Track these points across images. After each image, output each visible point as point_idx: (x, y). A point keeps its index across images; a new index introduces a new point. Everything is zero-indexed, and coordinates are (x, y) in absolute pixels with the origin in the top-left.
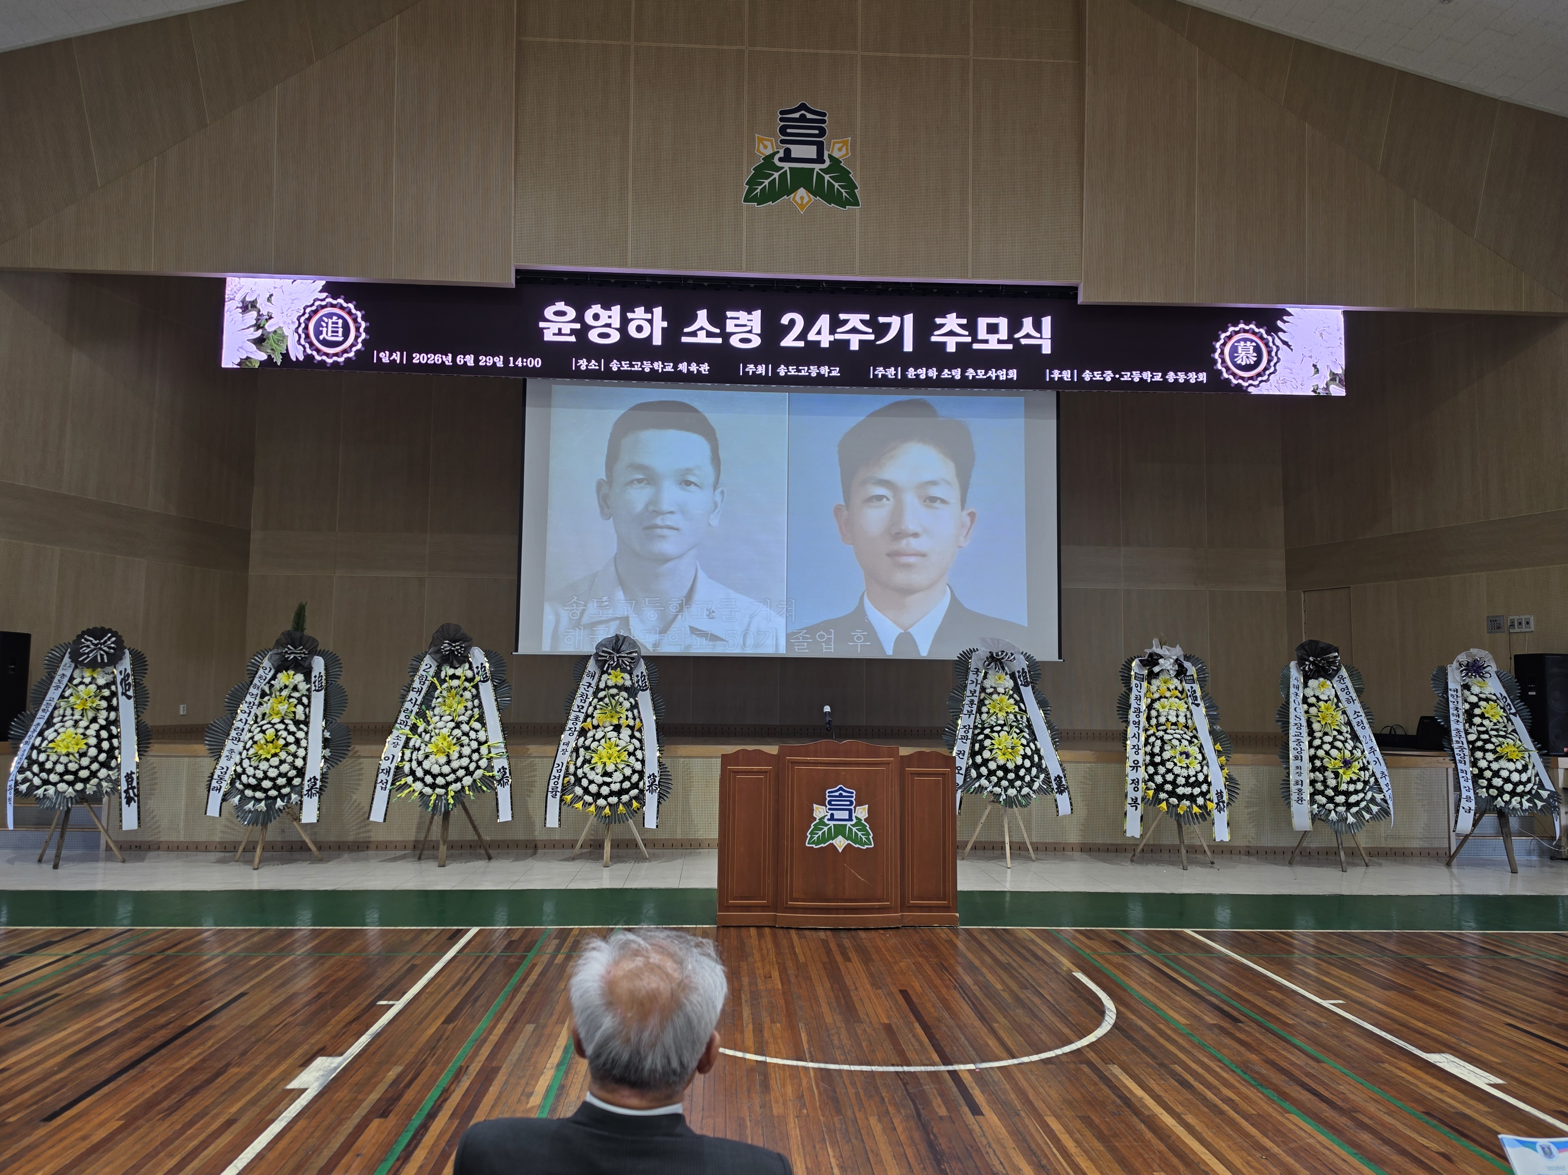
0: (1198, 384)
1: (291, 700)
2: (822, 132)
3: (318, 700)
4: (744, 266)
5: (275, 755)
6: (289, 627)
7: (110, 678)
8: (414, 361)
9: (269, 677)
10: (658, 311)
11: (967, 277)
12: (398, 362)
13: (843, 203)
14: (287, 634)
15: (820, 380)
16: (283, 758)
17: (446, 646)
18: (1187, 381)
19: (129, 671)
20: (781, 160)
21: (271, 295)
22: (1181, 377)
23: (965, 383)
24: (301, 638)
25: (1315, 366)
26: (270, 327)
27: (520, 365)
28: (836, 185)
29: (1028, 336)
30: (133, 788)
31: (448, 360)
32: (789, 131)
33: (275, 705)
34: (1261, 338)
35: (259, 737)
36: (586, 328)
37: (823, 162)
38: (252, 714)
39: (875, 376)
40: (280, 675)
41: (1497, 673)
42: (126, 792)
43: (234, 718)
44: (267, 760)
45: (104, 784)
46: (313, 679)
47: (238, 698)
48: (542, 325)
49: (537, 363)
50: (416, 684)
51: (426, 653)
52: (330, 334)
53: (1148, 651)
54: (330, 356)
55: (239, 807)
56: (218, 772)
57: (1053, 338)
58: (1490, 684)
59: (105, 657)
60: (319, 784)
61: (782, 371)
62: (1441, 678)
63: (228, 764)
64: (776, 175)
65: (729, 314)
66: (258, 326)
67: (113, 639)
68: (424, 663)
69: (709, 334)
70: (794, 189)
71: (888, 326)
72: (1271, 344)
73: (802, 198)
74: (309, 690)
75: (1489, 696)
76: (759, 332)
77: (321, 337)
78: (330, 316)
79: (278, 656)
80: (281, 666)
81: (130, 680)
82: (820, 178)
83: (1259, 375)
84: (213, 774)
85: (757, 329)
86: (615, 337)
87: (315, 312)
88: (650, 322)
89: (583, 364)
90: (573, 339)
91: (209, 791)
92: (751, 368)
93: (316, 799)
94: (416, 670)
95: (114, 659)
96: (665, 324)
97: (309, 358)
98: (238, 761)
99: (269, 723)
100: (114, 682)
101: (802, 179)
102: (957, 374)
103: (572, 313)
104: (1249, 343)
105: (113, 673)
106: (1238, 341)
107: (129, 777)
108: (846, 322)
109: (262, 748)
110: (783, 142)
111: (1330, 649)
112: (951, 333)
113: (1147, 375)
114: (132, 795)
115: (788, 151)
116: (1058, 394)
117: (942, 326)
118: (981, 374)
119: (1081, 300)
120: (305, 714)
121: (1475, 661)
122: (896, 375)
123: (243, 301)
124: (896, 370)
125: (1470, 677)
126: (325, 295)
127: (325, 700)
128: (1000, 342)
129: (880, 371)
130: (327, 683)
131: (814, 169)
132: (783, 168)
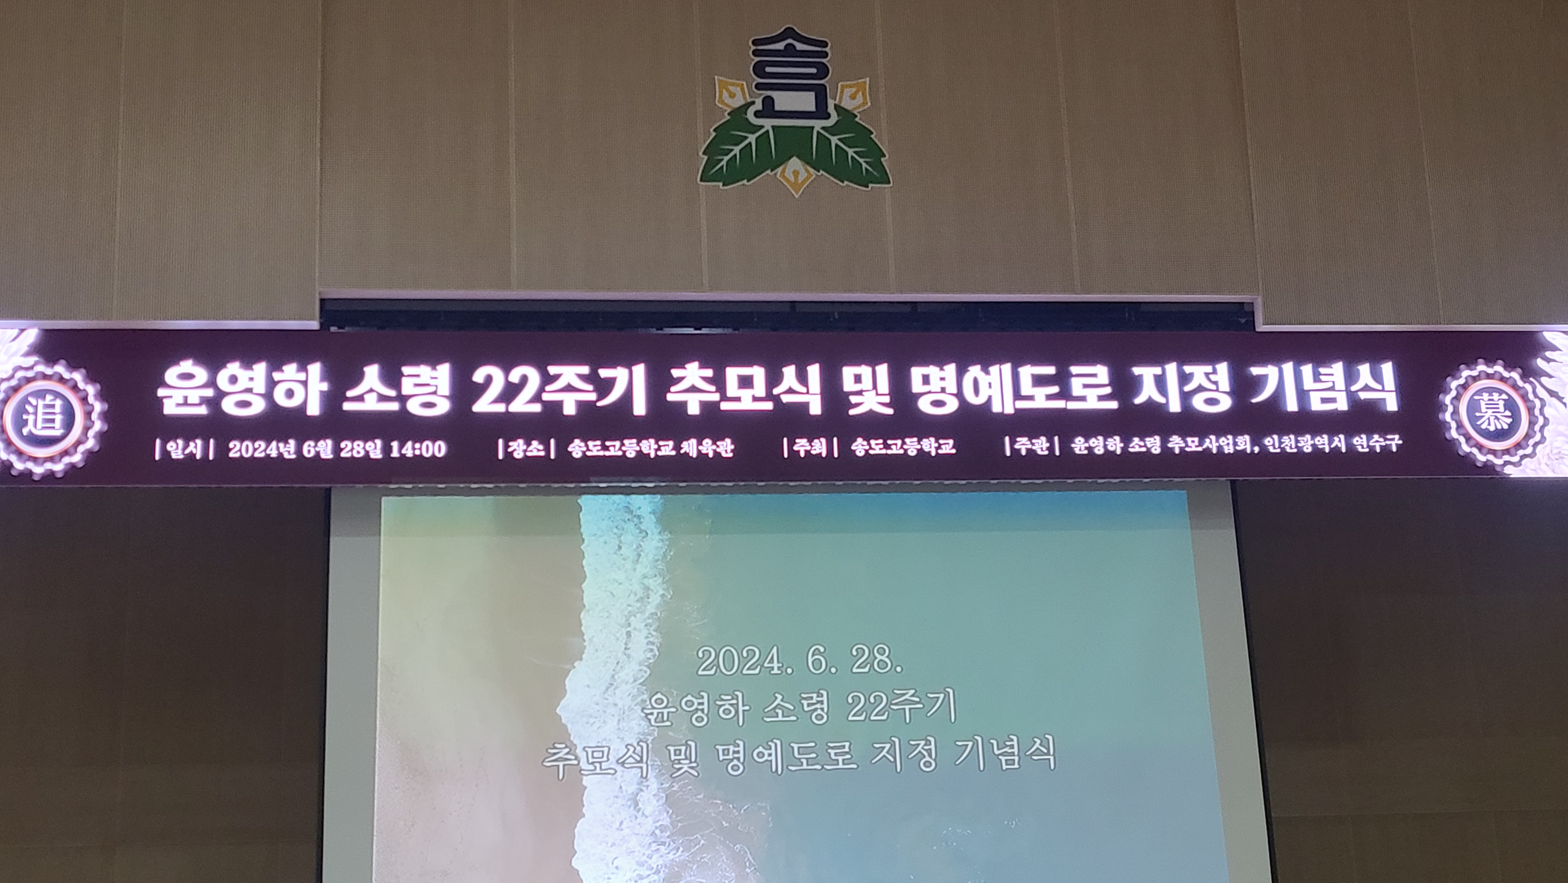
2: (823, 71)
13: (863, 180)
28: (850, 151)
32: (769, 69)
34: (1515, 387)
37: (828, 116)
52: (40, 424)
54: (41, 464)
64: (752, 138)
70: (782, 160)
73: (796, 173)
77: (25, 431)
78: (41, 394)
82: (824, 142)
87: (16, 388)
97: (4, 467)
101: (794, 144)
104: (1496, 396)
106: (1479, 392)
110: (759, 86)
115: (769, 102)
126: (33, 359)
131: (813, 128)
132: (762, 127)
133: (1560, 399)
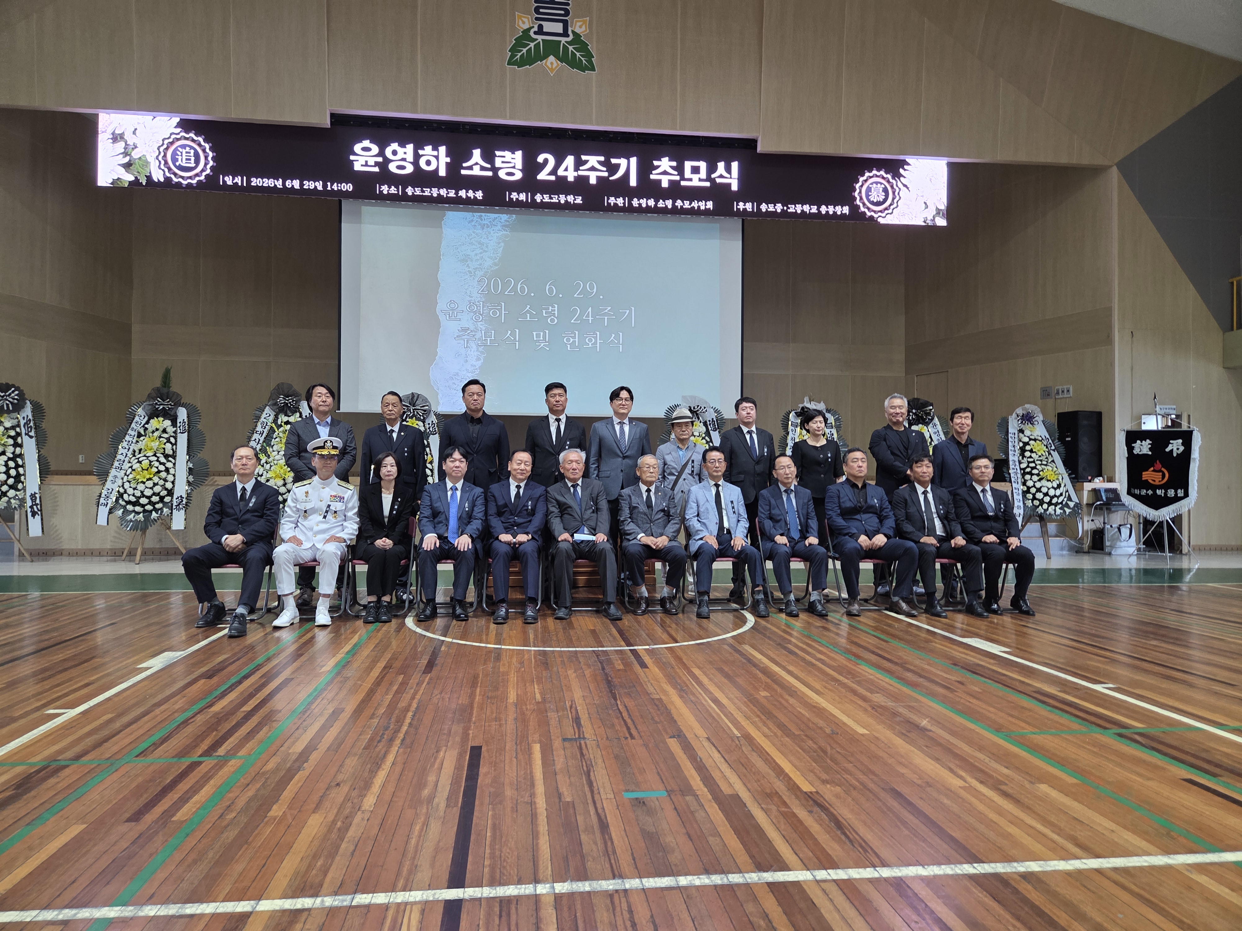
0: (843, 215)
1: (161, 439)
2: (567, 13)
3: (183, 439)
4: (508, 115)
5: (150, 479)
6: (158, 383)
7: (15, 422)
8: (252, 184)
9: (144, 422)
10: (443, 149)
11: (676, 129)
12: (240, 184)
13: (583, 69)
14: (158, 390)
15: (568, 206)
16: (156, 482)
17: (281, 400)
18: (835, 213)
19: (30, 417)
20: (535, 33)
21: (136, 129)
22: (831, 209)
23: (675, 211)
24: (168, 393)
25: (925, 203)
26: (136, 154)
27: (336, 189)
28: (578, 54)
29: (721, 176)
30: (37, 505)
31: (279, 184)
32: (541, 10)
33: (149, 443)
34: (888, 182)
35: (136, 466)
36: (387, 161)
37: (568, 36)
38: (131, 450)
39: (609, 204)
40: (151, 421)
41: (1043, 421)
42: (31, 507)
43: (116, 452)
44: (144, 483)
45: (13, 501)
46: (178, 425)
47: (119, 437)
48: (352, 158)
49: (349, 187)
50: (259, 428)
51: (266, 405)
52: (184, 161)
53: (801, 406)
54: (185, 179)
55: (122, 518)
56: (104, 492)
57: (739, 179)
58: (1038, 429)
59: (10, 406)
60: (185, 501)
61: (538, 198)
62: (1004, 426)
63: (113, 486)
64: (532, 45)
65: (498, 153)
66: (126, 154)
67: (17, 392)
68: (264, 413)
69: (483, 168)
70: (546, 57)
71: (618, 166)
72: (895, 186)
73: (552, 63)
74: (175, 432)
75: (1037, 438)
76: (521, 168)
77: (177, 164)
78: (184, 146)
79: (150, 407)
80: (153, 414)
81: (32, 424)
82: (565, 48)
83: (886, 209)
84: (101, 494)
85: (519, 165)
86: (410, 169)
87: (172, 143)
88: (437, 157)
89: (385, 189)
90: (376, 169)
91: (98, 506)
92: (514, 196)
93: (183, 512)
94: (258, 418)
95: (18, 407)
96: (448, 160)
97: (168, 179)
98: (121, 484)
99: (145, 456)
100: (18, 425)
101: (551, 48)
102: (669, 203)
103: (375, 149)
104: (879, 185)
105: (17, 418)
106: (872, 184)
107: (33, 496)
108: (586, 162)
109: (139, 474)
110: (537, 19)
111: (927, 404)
112: (665, 173)
113: (806, 208)
114: (36, 510)
115: (541, 27)
116: (743, 220)
117: (658, 167)
118: (687, 205)
119: (760, 149)
120: (173, 449)
121: (1029, 413)
122: (624, 203)
123: (113, 134)
124: (624, 199)
125: (1024, 424)
126: (179, 130)
127: (188, 439)
128: (700, 180)
129: (612, 200)
130: (189, 427)
131: (561, 41)
132: (537, 39)
133: (908, 188)
